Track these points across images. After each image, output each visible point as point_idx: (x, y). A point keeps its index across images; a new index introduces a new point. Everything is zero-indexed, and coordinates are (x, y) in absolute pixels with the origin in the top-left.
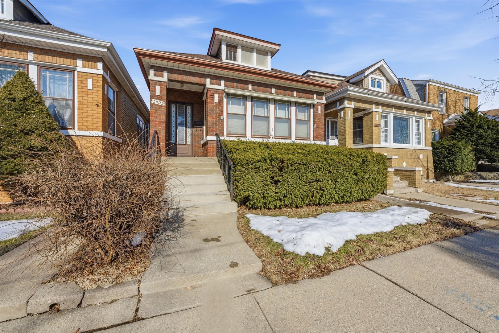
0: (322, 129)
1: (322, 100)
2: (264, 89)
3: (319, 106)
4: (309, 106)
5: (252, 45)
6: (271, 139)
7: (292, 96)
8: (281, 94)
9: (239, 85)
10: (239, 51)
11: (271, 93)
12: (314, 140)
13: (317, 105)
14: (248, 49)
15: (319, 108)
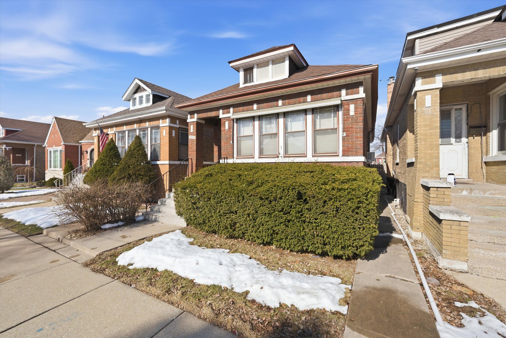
1: (358, 93)
2: (270, 104)
3: (352, 104)
4: (336, 108)
5: (266, 59)
6: (280, 158)
7: (305, 101)
8: (289, 104)
9: (245, 108)
10: (255, 70)
11: (278, 106)
12: (343, 155)
14: (263, 64)
15: (352, 107)
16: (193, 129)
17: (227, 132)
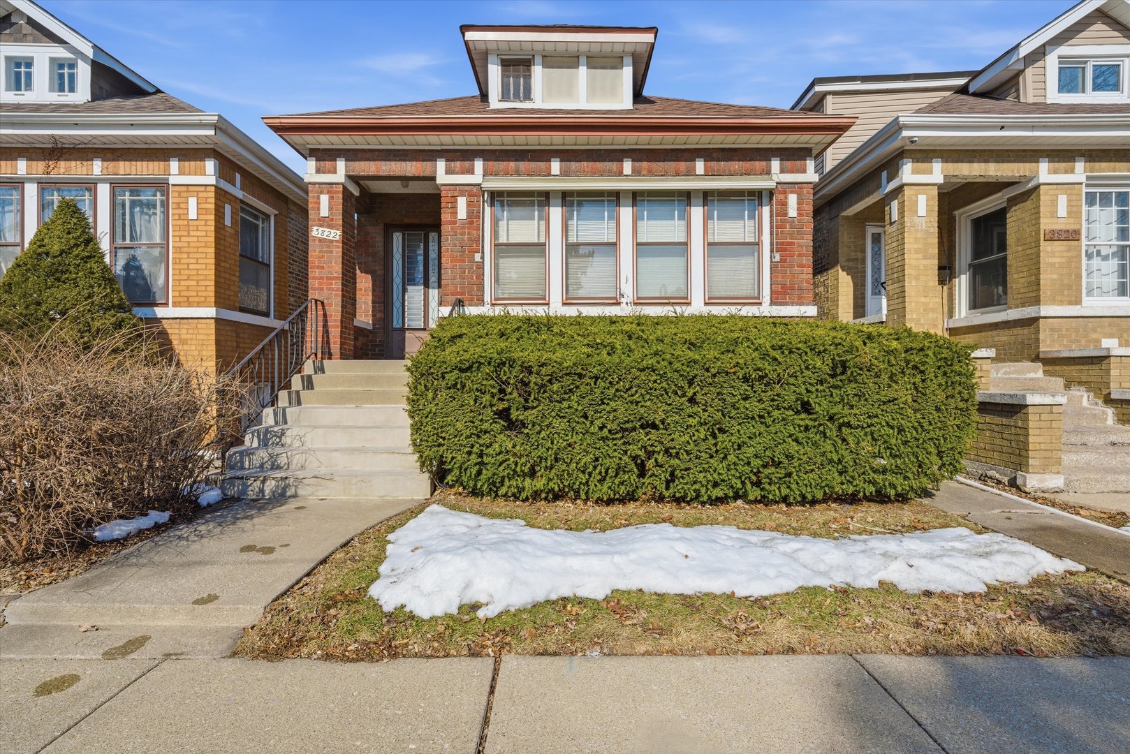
0: (802, 266)
1: (804, 171)
2: (599, 165)
3: (792, 192)
4: (757, 196)
5: (572, 48)
6: (623, 305)
7: (691, 173)
8: (651, 173)
9: (523, 165)
10: (537, 71)
11: (620, 173)
12: (772, 303)
13: (785, 193)
14: (564, 60)
15: (792, 199)
16: (331, 208)
17: (463, 228)
